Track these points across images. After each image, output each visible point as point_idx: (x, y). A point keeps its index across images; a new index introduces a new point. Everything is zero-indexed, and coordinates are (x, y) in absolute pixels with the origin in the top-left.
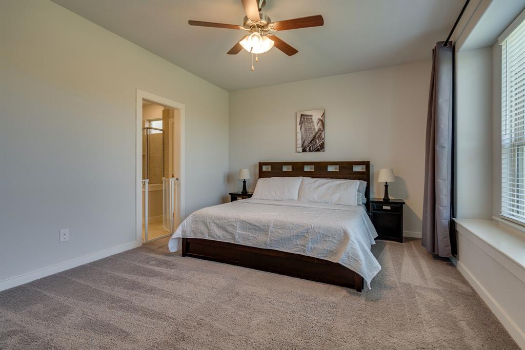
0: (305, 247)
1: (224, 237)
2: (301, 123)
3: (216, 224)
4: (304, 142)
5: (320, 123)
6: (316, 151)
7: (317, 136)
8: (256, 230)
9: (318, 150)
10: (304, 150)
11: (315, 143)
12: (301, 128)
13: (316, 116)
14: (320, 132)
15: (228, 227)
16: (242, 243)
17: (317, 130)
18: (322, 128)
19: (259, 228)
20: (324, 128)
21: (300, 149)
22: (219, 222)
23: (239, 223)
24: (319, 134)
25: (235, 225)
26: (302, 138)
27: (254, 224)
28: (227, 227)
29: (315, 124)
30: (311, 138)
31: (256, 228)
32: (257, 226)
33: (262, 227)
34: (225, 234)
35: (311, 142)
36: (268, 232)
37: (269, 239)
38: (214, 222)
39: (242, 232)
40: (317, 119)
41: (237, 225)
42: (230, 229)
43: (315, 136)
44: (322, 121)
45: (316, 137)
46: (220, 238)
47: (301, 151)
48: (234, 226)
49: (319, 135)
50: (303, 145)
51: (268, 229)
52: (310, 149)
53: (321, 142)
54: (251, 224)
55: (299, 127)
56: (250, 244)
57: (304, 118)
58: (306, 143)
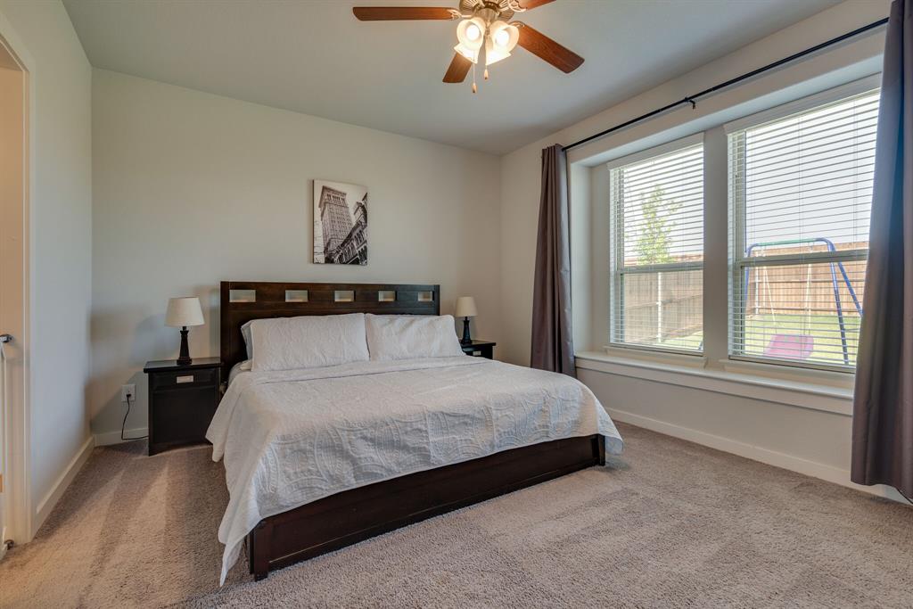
0: (547, 427)
1: (399, 464)
2: (323, 204)
3: (372, 440)
4: (328, 244)
5: (360, 211)
6: (353, 263)
7: (354, 234)
8: (466, 424)
9: (356, 262)
10: (329, 260)
11: (350, 249)
12: (322, 215)
13: (352, 199)
14: (360, 228)
15: (406, 438)
16: (445, 462)
17: (354, 224)
18: (363, 221)
19: (473, 418)
20: (366, 221)
21: (321, 258)
22: (377, 434)
23: (429, 422)
24: (357, 231)
25: (424, 429)
26: (325, 236)
27: (461, 412)
28: (403, 437)
29: (351, 211)
30: (343, 237)
31: (466, 420)
32: (468, 415)
33: (477, 415)
34: (403, 456)
35: (342, 245)
36: (491, 422)
37: (496, 434)
38: (365, 438)
39: (441, 438)
40: (354, 203)
41: (426, 426)
42: (411, 440)
43: (350, 235)
44: (363, 207)
45: (353, 237)
46: (390, 471)
47: (323, 261)
48: (420, 430)
49: (357, 233)
50: (326, 249)
51: (490, 416)
52: (340, 258)
53: (363, 247)
54: (455, 416)
55: (318, 211)
56: (462, 456)
57: (328, 195)
58: (333, 247)
